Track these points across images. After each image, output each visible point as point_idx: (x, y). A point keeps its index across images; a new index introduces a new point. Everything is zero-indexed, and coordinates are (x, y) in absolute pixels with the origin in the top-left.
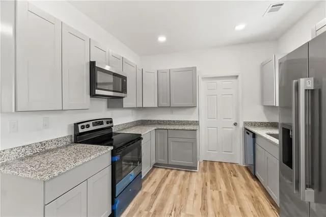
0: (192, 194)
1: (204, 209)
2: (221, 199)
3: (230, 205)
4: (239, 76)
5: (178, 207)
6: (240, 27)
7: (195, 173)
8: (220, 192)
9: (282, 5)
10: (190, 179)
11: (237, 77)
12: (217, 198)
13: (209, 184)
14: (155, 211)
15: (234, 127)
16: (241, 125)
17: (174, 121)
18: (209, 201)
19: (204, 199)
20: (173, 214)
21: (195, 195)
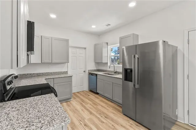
0: (80, 110)
1: (91, 113)
2: (93, 106)
3: (98, 107)
4: (87, 48)
5: (81, 119)
6: (94, 27)
7: (71, 101)
8: (90, 104)
9: (110, 25)
10: (72, 105)
11: (85, 48)
12: (91, 107)
13: (82, 103)
14: (72, 128)
15: (84, 73)
16: (87, 72)
17: (51, 73)
18: (90, 110)
19: (87, 110)
20: (82, 123)
21: (82, 110)
